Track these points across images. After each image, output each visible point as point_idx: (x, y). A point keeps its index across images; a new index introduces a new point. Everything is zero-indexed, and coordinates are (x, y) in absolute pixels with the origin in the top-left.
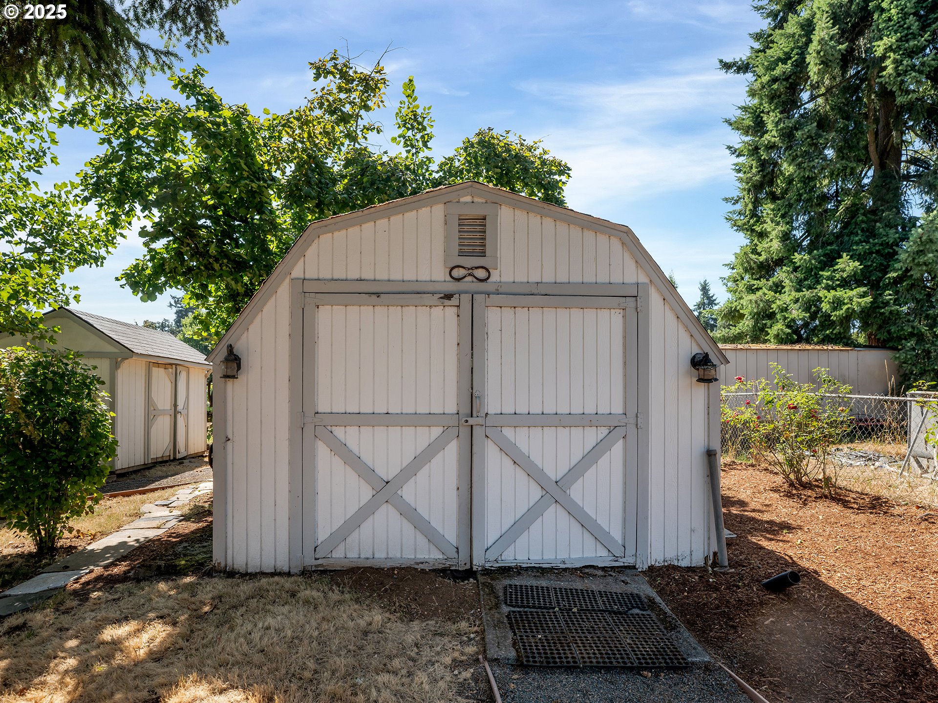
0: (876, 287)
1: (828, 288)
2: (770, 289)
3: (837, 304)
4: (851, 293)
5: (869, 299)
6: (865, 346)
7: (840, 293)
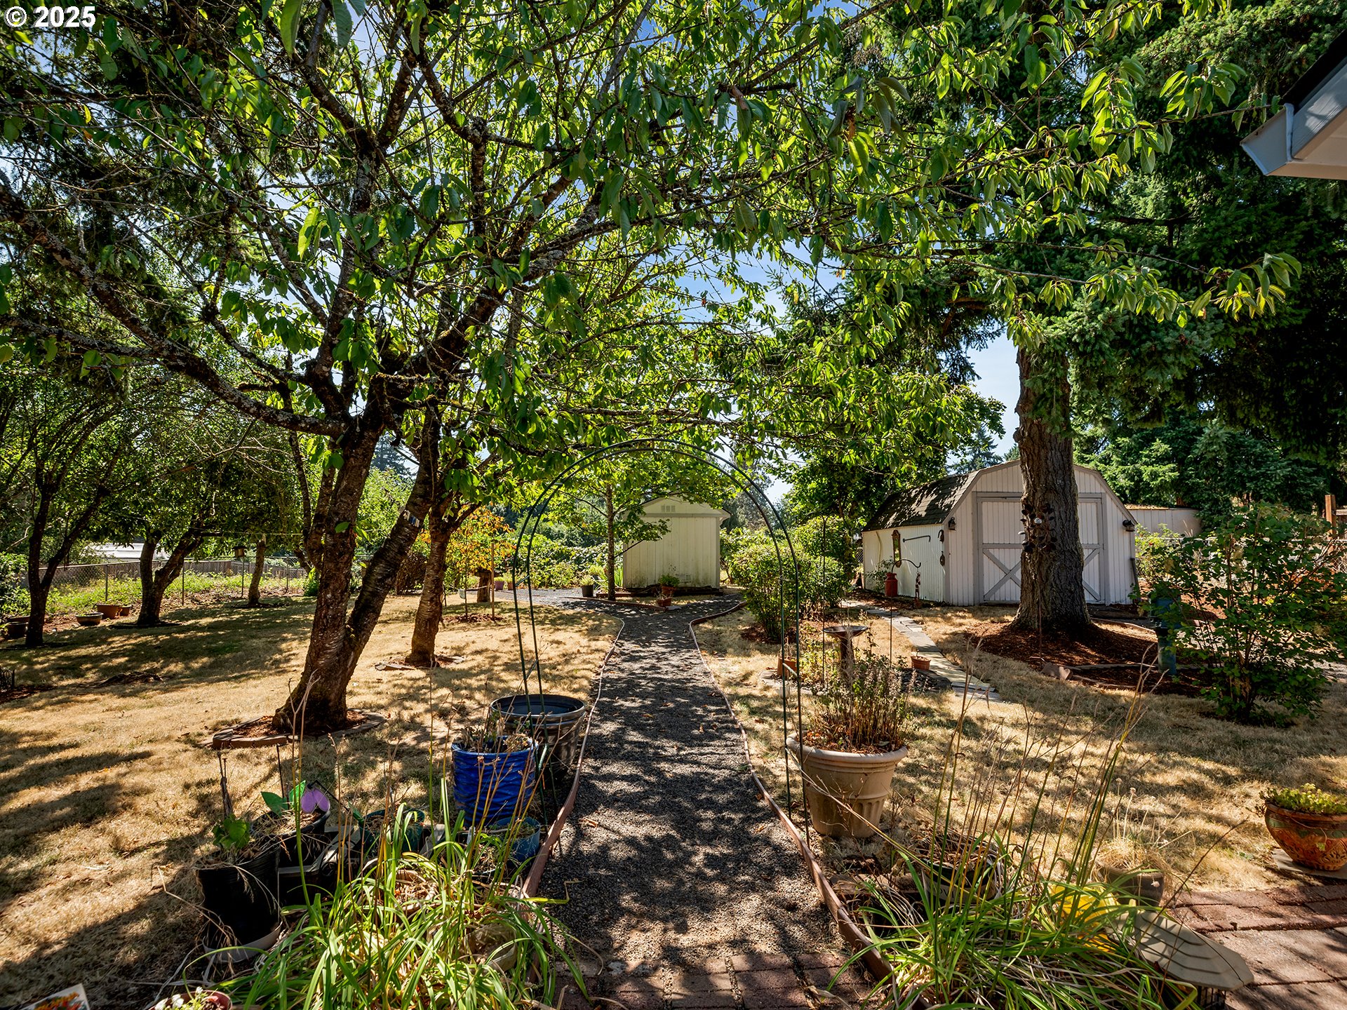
0: (1182, 464)
1: (1146, 464)
2: (1100, 461)
3: (1154, 475)
4: (1165, 468)
5: (1177, 474)
6: (1177, 506)
7: (1156, 468)
